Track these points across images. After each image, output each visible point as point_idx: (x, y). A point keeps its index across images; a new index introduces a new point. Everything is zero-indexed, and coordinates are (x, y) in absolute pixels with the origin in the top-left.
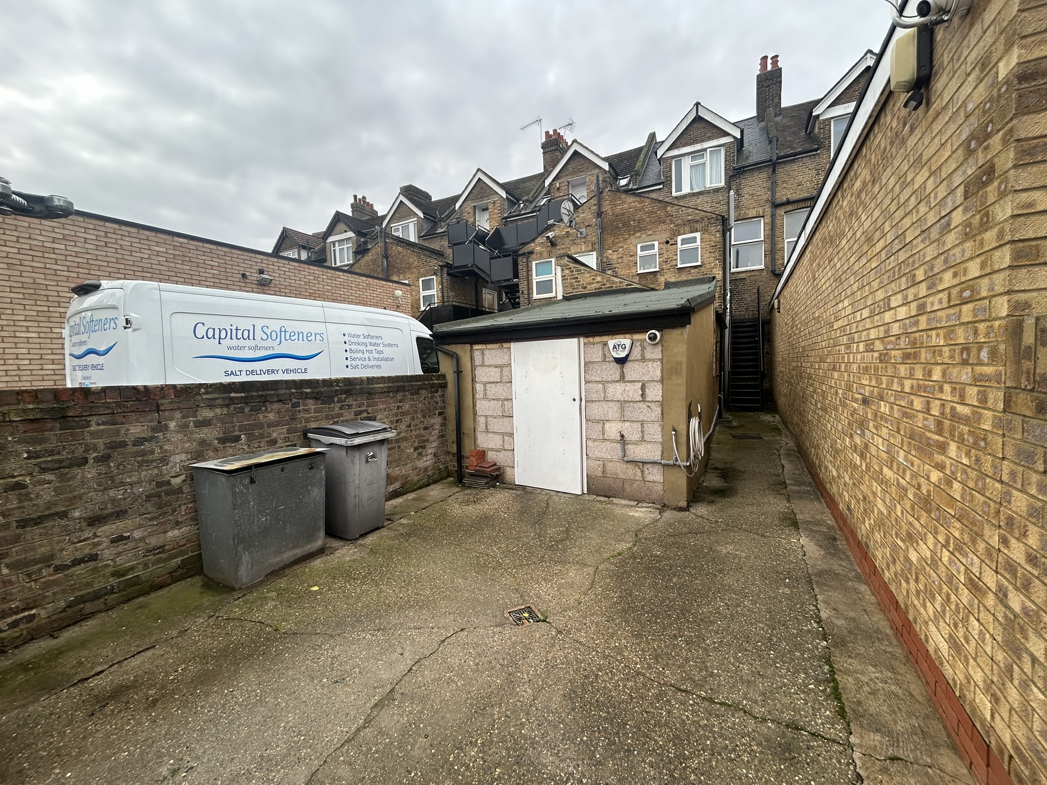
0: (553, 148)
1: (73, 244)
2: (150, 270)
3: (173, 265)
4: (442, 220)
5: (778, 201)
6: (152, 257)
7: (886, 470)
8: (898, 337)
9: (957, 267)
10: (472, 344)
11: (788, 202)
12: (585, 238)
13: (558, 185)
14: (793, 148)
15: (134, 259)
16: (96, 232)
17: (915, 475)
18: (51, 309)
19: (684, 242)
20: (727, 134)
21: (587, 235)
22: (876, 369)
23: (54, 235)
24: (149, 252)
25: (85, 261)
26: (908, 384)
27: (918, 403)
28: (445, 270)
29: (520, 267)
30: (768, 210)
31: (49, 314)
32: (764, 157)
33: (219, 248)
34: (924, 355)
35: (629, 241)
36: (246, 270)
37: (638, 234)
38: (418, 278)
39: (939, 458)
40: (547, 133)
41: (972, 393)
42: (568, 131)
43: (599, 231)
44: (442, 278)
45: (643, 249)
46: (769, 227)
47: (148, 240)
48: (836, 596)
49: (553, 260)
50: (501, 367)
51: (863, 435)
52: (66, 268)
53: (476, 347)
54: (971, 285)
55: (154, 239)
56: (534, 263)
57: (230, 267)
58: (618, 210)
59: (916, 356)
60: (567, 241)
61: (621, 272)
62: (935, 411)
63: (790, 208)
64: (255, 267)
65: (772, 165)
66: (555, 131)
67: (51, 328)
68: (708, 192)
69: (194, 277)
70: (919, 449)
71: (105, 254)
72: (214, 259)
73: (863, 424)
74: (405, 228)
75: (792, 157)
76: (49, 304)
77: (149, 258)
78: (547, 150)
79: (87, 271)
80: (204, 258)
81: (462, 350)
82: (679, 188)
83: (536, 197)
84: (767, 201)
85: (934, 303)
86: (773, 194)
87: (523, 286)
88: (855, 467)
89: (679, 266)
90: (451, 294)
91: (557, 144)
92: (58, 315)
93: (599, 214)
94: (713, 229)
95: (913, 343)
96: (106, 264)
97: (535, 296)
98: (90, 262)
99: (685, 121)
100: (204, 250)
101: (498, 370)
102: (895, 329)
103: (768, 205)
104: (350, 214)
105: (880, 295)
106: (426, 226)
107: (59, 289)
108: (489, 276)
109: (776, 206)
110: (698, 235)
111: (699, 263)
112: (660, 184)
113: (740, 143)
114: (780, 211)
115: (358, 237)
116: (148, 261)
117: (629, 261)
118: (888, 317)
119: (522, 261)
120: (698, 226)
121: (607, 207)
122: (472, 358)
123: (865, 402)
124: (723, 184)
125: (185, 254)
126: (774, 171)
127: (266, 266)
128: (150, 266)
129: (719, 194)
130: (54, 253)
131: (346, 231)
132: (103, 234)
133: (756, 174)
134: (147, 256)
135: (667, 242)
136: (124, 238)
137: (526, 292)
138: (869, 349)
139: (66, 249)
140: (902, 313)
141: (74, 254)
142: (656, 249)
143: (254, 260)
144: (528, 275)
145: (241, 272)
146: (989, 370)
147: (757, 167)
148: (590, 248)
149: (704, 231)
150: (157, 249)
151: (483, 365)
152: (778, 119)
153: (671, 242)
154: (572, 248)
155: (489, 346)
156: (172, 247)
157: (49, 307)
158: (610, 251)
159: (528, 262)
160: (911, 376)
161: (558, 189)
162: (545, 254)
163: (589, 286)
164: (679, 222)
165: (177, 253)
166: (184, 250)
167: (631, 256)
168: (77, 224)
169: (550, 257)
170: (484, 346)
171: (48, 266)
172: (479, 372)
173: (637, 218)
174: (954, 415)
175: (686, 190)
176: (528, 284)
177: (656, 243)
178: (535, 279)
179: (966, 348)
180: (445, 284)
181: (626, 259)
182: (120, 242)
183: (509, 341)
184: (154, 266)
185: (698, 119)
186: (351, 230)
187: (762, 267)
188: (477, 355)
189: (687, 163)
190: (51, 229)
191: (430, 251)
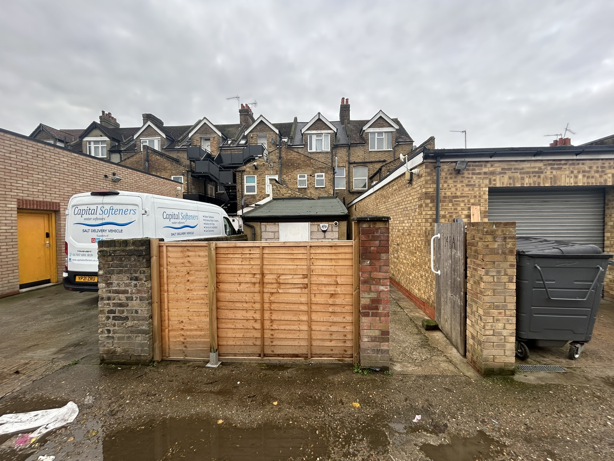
0: (246, 113)
1: (20, 155)
2: (59, 172)
3: (70, 169)
4: (179, 141)
5: (351, 162)
6: (60, 164)
7: (404, 261)
8: (406, 230)
9: (418, 219)
10: (261, 222)
11: (354, 163)
12: (272, 168)
13: (252, 136)
14: (356, 141)
15: (52, 165)
16: (33, 149)
17: (411, 260)
18: (7, 193)
19: (318, 176)
20: (331, 129)
21: (273, 167)
22: (401, 237)
23: (10, 149)
24: (59, 161)
25: (26, 165)
26: (409, 241)
27: (411, 245)
28: (190, 173)
29: (237, 177)
30: (347, 165)
31: (5, 196)
32: (345, 143)
33: (94, 160)
34: (412, 235)
35: (294, 172)
36: (107, 173)
37: (298, 170)
38: (171, 176)
39: (415, 255)
40: (242, 105)
41: (420, 242)
42: (253, 107)
43: (280, 166)
44: (188, 178)
45: (300, 177)
46: (347, 172)
47: (59, 154)
48: (394, 294)
49: (256, 176)
50: (274, 232)
51: (397, 253)
52: (16, 169)
53: (262, 224)
54: (419, 223)
55: (62, 154)
56: (245, 176)
57: (99, 171)
58: (289, 157)
59: (410, 234)
60: (264, 168)
61: (290, 186)
62: (414, 246)
63: (355, 165)
64: (111, 171)
65: (349, 146)
66: (246, 105)
67: (6, 204)
68: (324, 153)
69: (81, 176)
70: (411, 254)
71: (36, 161)
72: (91, 166)
73: (397, 251)
74: (152, 142)
75: (356, 145)
76: (5, 190)
77: (59, 165)
78: (242, 114)
79: (27, 171)
80: (86, 165)
81: (256, 225)
82: (311, 149)
83: (239, 138)
84: (347, 161)
85: (414, 224)
86: (349, 159)
87: (239, 187)
88: (395, 262)
89: (316, 187)
90: (193, 187)
91: (248, 112)
92: (10, 197)
93: (280, 158)
94: (329, 172)
95: (410, 232)
96: (36, 167)
97: (246, 193)
98: (29, 166)
99: (314, 119)
100: (86, 161)
101: (273, 233)
102: (406, 228)
103: (347, 163)
104: (99, 123)
105: (402, 219)
106: (167, 144)
107: (12, 181)
108: (218, 179)
109: (350, 163)
110: (324, 174)
111: (324, 186)
112: (303, 145)
113: (336, 134)
114: (352, 166)
115: (112, 142)
116: (59, 166)
117: (294, 181)
118: (404, 225)
119: (238, 175)
120: (324, 170)
121: (283, 155)
122: (260, 228)
123: (398, 245)
124: (329, 150)
125: (77, 163)
126: (349, 149)
127: (116, 171)
128: (59, 169)
129: (328, 154)
130: (10, 160)
131: (101, 136)
132: (36, 150)
133: (342, 148)
134: (58, 163)
135: (311, 175)
136: (47, 152)
137: (240, 191)
138: (399, 231)
139: (17, 158)
140: (407, 225)
141: (20, 161)
142: (306, 178)
143: (111, 167)
144: (242, 182)
145: (104, 174)
146: (422, 238)
147: (342, 146)
148: (275, 173)
149: (326, 173)
150: (63, 159)
151: (266, 231)
152: (349, 125)
153: (313, 175)
154: (266, 171)
155: (269, 224)
156: (70, 159)
157: (6, 191)
158: (285, 176)
159: (242, 175)
160: (409, 239)
161: (252, 137)
162: (251, 172)
163: (285, 195)
164: (316, 167)
165: (73, 162)
166: (77, 160)
167: (295, 179)
168: (23, 143)
169: (254, 174)
170: (266, 224)
171: (7, 167)
172: (263, 234)
173: (298, 162)
174: (418, 247)
175: (314, 150)
176: (242, 187)
177: (306, 175)
178: (246, 184)
179: (419, 234)
180: (189, 181)
181: (292, 180)
182: (45, 155)
183: (279, 222)
184: (61, 169)
185: (319, 120)
186: (106, 135)
187: (345, 188)
188: (263, 227)
189: (314, 138)
190: (9, 146)
191: (172, 159)
